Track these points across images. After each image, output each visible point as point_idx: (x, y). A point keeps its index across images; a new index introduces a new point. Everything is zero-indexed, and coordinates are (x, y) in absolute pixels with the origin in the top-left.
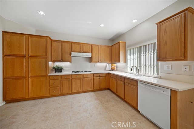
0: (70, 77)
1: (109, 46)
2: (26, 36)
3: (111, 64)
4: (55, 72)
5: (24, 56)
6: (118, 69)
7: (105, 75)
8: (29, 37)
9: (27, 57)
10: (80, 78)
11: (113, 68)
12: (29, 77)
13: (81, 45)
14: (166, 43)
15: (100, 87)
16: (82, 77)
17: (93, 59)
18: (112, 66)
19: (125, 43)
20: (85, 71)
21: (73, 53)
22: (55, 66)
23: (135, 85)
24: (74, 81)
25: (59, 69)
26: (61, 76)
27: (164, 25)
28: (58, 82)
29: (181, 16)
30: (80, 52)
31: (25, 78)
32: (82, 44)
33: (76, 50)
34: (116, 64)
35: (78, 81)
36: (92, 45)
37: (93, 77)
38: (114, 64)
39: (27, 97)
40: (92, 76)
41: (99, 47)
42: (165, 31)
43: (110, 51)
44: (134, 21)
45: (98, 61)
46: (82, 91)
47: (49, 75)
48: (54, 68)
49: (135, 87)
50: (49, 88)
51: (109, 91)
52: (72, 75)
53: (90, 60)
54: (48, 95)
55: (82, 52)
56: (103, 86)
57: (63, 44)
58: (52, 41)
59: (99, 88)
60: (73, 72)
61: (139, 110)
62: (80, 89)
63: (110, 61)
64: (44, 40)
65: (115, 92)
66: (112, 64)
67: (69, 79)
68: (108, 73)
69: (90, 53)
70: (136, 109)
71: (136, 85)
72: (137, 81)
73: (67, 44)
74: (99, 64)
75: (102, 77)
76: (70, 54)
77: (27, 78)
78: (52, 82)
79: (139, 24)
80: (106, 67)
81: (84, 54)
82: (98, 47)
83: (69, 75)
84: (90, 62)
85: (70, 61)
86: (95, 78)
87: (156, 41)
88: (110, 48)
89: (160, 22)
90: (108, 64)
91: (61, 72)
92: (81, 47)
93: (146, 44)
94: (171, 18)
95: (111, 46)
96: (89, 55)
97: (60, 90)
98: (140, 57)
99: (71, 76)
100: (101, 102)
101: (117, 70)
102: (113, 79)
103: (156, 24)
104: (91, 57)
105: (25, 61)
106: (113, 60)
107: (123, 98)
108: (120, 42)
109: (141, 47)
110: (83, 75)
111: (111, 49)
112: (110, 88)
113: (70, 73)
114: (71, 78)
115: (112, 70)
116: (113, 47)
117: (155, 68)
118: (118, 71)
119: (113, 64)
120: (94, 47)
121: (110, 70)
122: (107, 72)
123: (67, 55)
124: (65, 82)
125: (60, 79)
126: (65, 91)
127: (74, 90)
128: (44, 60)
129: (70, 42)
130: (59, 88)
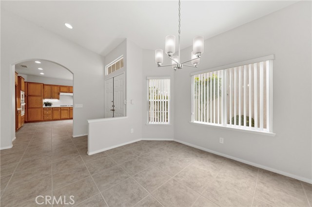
0: (59, 109)
2: (26, 83)
4: (46, 106)
8: (28, 84)
9: (27, 96)
10: (67, 110)
12: (28, 108)
13: (68, 87)
20: (71, 106)
21: (61, 94)
24: (62, 111)
25: (49, 104)
30: (67, 92)
33: (64, 91)
35: (66, 111)
46: (69, 118)
47: (42, 107)
48: (45, 103)
50: (43, 115)
52: (61, 108)
54: (43, 120)
55: (69, 92)
57: (53, 87)
58: (44, 85)
60: (61, 106)
62: (67, 117)
64: (40, 85)
73: (56, 87)
76: (59, 94)
78: (45, 111)
81: (70, 94)
83: (59, 108)
85: (58, 99)
92: (68, 89)
97: (51, 117)
110: (70, 108)
123: (56, 95)
124: (55, 112)
125: (52, 110)
126: (55, 118)
127: (63, 117)
128: (39, 98)
129: (58, 86)
130: (51, 115)
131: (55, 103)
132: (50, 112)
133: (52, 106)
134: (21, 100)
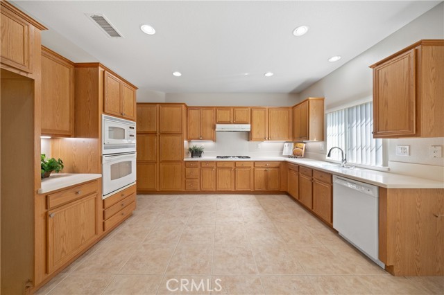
0: (214, 165)
1: (288, 108)
2: (158, 105)
3: (293, 144)
4: (192, 156)
5: (155, 133)
6: (310, 153)
7: (278, 164)
8: (161, 107)
9: (158, 134)
10: (230, 168)
11: (298, 151)
12: (160, 162)
13: (232, 110)
14: (386, 104)
15: (267, 186)
16: (233, 166)
17: (255, 135)
18: (295, 147)
19: (323, 100)
20: (239, 157)
21: (219, 127)
22: (192, 147)
23: (328, 183)
24: (220, 172)
25: (196, 152)
26: (201, 162)
27: (384, 70)
28: (197, 171)
29: (409, 56)
30: (230, 123)
31: (156, 163)
32: (234, 108)
33: (224, 120)
34: (305, 143)
35: (227, 172)
36: (252, 109)
37: (252, 167)
38: (301, 144)
39: (158, 190)
40: (252, 165)
41: (265, 111)
42: (386, 81)
43: (291, 116)
44: (335, 59)
45: (263, 137)
46: (233, 190)
47: (185, 160)
48: (190, 149)
49: (328, 187)
50: (184, 179)
51: (286, 196)
52: (217, 162)
53: (248, 136)
54: (184, 190)
55: (234, 123)
56: (272, 187)
57: (204, 111)
58: (188, 108)
59: (264, 189)
60: (218, 157)
61: (334, 227)
62: (229, 187)
63: (291, 138)
64: (179, 108)
65: (297, 199)
66: (295, 143)
67: (213, 168)
68: (285, 162)
69: (247, 123)
70: (329, 225)
71: (330, 182)
72: (330, 175)
73: (209, 112)
74: (266, 144)
75: (270, 169)
76: (214, 127)
77: (158, 164)
78: (188, 170)
79: (348, 62)
80: (282, 149)
81: (237, 126)
82: (263, 112)
83: (213, 161)
84: (248, 141)
85: (214, 139)
86: (256, 169)
87: (371, 99)
88: (291, 110)
90: (286, 144)
91: (200, 156)
92: (232, 114)
93: (357, 104)
94: (394, 59)
95: (293, 107)
96: (247, 127)
97: (199, 184)
98: (351, 128)
99: (215, 163)
100: (266, 210)
101: (306, 156)
102: (293, 172)
103: (371, 67)
104: (249, 130)
105: (156, 139)
106: (297, 135)
107: (310, 208)
108: (310, 98)
109: (352, 108)
110: (235, 162)
111: (293, 112)
112: (288, 191)
113: (214, 158)
114: (215, 167)
115: (296, 155)
116: (296, 109)
117: (381, 150)
118: (308, 158)
119: (299, 144)
120: (255, 112)
121: (289, 157)
122: (283, 160)
123: (209, 130)
124: (207, 172)
125: (199, 167)
126: (206, 186)
127: (220, 187)
128: (177, 138)
129: (213, 107)
130: (198, 181)
131: (210, 151)
133: (204, 157)
134: (103, 145)
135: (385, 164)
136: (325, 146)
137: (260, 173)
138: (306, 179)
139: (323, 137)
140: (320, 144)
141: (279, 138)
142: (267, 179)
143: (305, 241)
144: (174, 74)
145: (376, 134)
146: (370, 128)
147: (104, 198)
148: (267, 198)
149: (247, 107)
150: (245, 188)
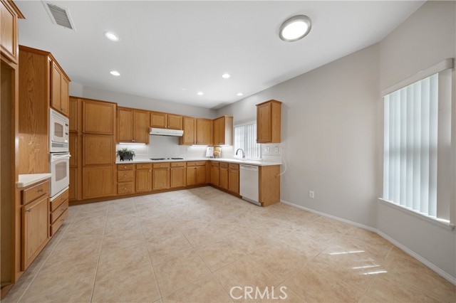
0: (150, 167)
1: (210, 120)
2: (79, 100)
3: (213, 147)
4: (122, 159)
6: (224, 154)
7: (203, 163)
8: (84, 103)
10: (166, 168)
11: (217, 153)
12: (82, 167)
13: (166, 116)
15: (196, 181)
16: (168, 166)
17: (186, 140)
18: (215, 150)
19: (232, 118)
20: (173, 159)
21: (154, 131)
22: (122, 150)
24: (156, 172)
26: (136, 164)
29: (269, 106)
30: (164, 128)
31: (77, 167)
32: (168, 114)
33: (158, 125)
35: (163, 172)
36: (183, 118)
37: (185, 167)
38: (218, 148)
40: (185, 165)
41: (194, 121)
45: (192, 142)
46: (168, 188)
47: (116, 162)
48: (120, 152)
49: (237, 172)
50: (116, 183)
52: (153, 163)
53: (180, 140)
54: (115, 194)
55: (168, 128)
56: (201, 180)
57: (137, 113)
58: (118, 108)
59: (194, 184)
61: (241, 194)
62: (165, 185)
63: (212, 143)
64: (109, 108)
65: (218, 185)
66: (215, 147)
67: (149, 169)
68: (209, 161)
69: (180, 130)
70: (237, 195)
71: (238, 169)
72: (238, 165)
73: (142, 115)
74: (194, 147)
75: (199, 167)
76: (148, 131)
77: (79, 168)
78: (121, 174)
80: (205, 152)
81: (171, 131)
82: (192, 121)
83: (148, 163)
84: (180, 144)
85: (147, 143)
86: (188, 168)
88: (212, 122)
89: (259, 105)
90: (208, 148)
91: (132, 159)
92: (168, 120)
94: (264, 104)
95: (214, 120)
96: (180, 133)
97: (133, 187)
99: (151, 165)
101: (222, 156)
102: (215, 167)
103: (256, 105)
104: (182, 135)
105: (77, 140)
106: (216, 141)
107: (227, 189)
108: (226, 116)
110: (171, 163)
111: (214, 124)
113: (148, 160)
114: (151, 169)
115: (215, 156)
116: (216, 122)
118: (224, 158)
120: (186, 120)
121: (211, 157)
122: (207, 159)
123: (143, 133)
124: (142, 174)
125: (134, 169)
126: (141, 188)
127: (156, 187)
128: (107, 140)
129: (147, 111)
130: (133, 183)
131: (140, 152)
132: (131, 173)
133: (135, 160)
134: (51, 142)
135: (261, 157)
136: (234, 149)
137: (191, 171)
138: (224, 170)
139: (232, 143)
140: (231, 147)
141: (204, 143)
142: (196, 175)
143: (221, 218)
144: (111, 72)
145: (258, 141)
146: (255, 138)
147: (51, 200)
148: (197, 190)
149: (179, 116)
150: (180, 184)
